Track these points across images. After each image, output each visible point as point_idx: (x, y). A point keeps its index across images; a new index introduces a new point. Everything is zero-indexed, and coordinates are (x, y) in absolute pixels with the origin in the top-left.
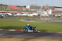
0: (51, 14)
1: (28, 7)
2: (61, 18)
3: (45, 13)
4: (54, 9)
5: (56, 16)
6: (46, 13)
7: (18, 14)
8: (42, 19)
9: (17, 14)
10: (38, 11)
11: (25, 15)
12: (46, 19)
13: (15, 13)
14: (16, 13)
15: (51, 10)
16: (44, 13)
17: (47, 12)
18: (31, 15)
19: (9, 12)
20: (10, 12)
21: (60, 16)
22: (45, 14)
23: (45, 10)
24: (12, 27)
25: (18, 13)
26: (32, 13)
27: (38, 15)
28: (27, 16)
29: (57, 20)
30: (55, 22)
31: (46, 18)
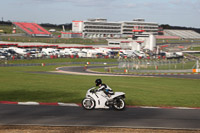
0: (151, 49)
1: (79, 28)
2: (183, 62)
3: (134, 48)
4: (162, 34)
5: (168, 54)
6: (138, 47)
7: (46, 51)
8: (124, 66)
9: (44, 50)
10: (110, 41)
11: (71, 53)
12: (137, 67)
13: (37, 47)
14: (40, 48)
15: (151, 37)
16: (130, 45)
17: (140, 43)
18: (90, 53)
19: (16, 46)
20: (20, 44)
21: (182, 57)
22: (133, 50)
23: (135, 38)
24: (29, 92)
25: (46, 47)
26: (91, 48)
27: (112, 53)
28: (77, 56)
29: (173, 68)
30: (166, 75)
31: (137, 63)
